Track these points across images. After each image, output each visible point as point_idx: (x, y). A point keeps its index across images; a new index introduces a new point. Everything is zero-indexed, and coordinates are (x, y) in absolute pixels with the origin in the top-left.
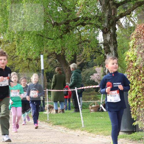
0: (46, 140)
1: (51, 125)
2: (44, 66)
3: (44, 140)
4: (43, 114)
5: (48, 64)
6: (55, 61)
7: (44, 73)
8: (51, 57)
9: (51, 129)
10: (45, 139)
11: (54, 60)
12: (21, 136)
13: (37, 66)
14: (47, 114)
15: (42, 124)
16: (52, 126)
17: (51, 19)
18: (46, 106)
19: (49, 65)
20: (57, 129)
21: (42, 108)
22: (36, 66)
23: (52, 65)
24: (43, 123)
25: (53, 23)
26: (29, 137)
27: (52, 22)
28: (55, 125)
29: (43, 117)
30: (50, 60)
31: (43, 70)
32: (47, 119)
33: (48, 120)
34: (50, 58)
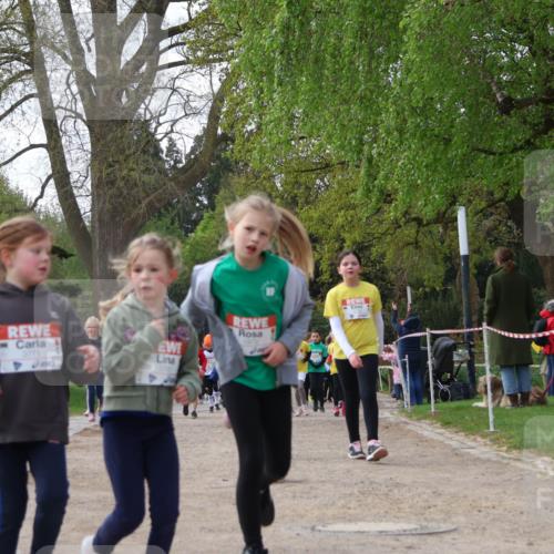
0: (489, 504)
1: (505, 448)
2: (470, 244)
3: (484, 505)
4: (470, 407)
5: (481, 235)
6: (506, 225)
7: (471, 265)
8: (492, 214)
9: (505, 461)
10: (487, 499)
11: (500, 222)
12: (405, 486)
13: (445, 244)
14: (486, 409)
15: (473, 444)
16: (507, 451)
17: (494, 88)
18: (481, 379)
19: (485, 239)
20: (527, 463)
21: (465, 386)
22: (443, 243)
23: (496, 239)
24: (475, 440)
25: (500, 100)
26: (428, 491)
27: (498, 96)
28: (515, 447)
29: (472, 420)
30: (488, 223)
31: (466, 257)
32: (488, 428)
33: (492, 429)
34: (486, 216)
